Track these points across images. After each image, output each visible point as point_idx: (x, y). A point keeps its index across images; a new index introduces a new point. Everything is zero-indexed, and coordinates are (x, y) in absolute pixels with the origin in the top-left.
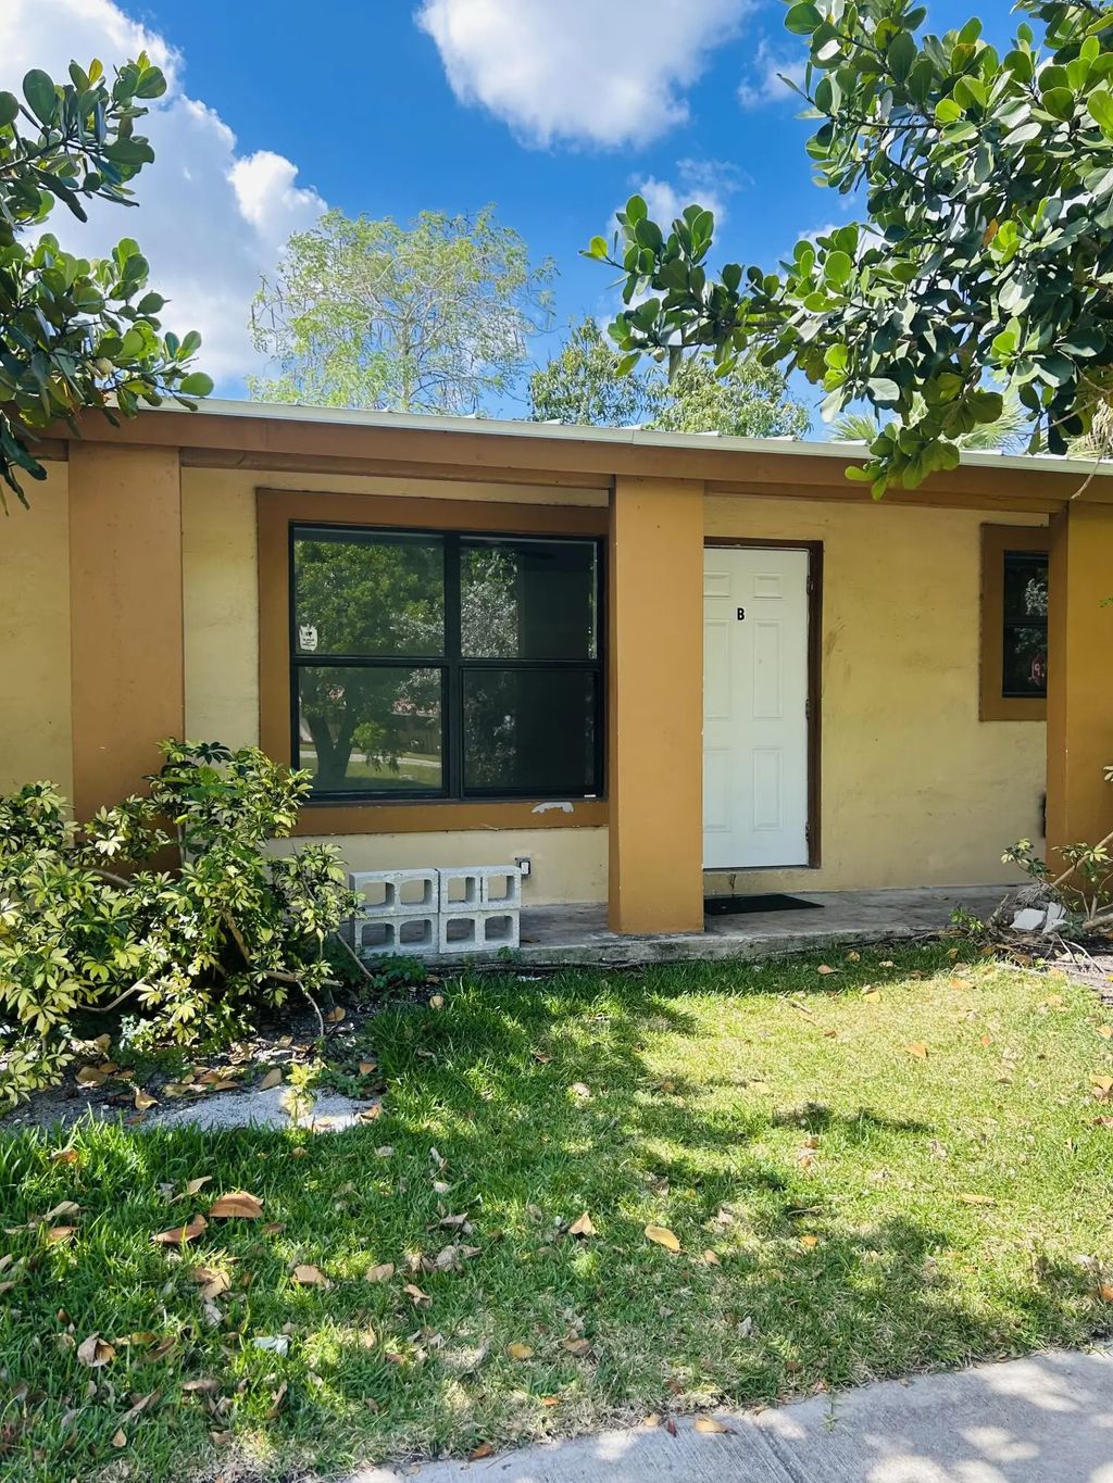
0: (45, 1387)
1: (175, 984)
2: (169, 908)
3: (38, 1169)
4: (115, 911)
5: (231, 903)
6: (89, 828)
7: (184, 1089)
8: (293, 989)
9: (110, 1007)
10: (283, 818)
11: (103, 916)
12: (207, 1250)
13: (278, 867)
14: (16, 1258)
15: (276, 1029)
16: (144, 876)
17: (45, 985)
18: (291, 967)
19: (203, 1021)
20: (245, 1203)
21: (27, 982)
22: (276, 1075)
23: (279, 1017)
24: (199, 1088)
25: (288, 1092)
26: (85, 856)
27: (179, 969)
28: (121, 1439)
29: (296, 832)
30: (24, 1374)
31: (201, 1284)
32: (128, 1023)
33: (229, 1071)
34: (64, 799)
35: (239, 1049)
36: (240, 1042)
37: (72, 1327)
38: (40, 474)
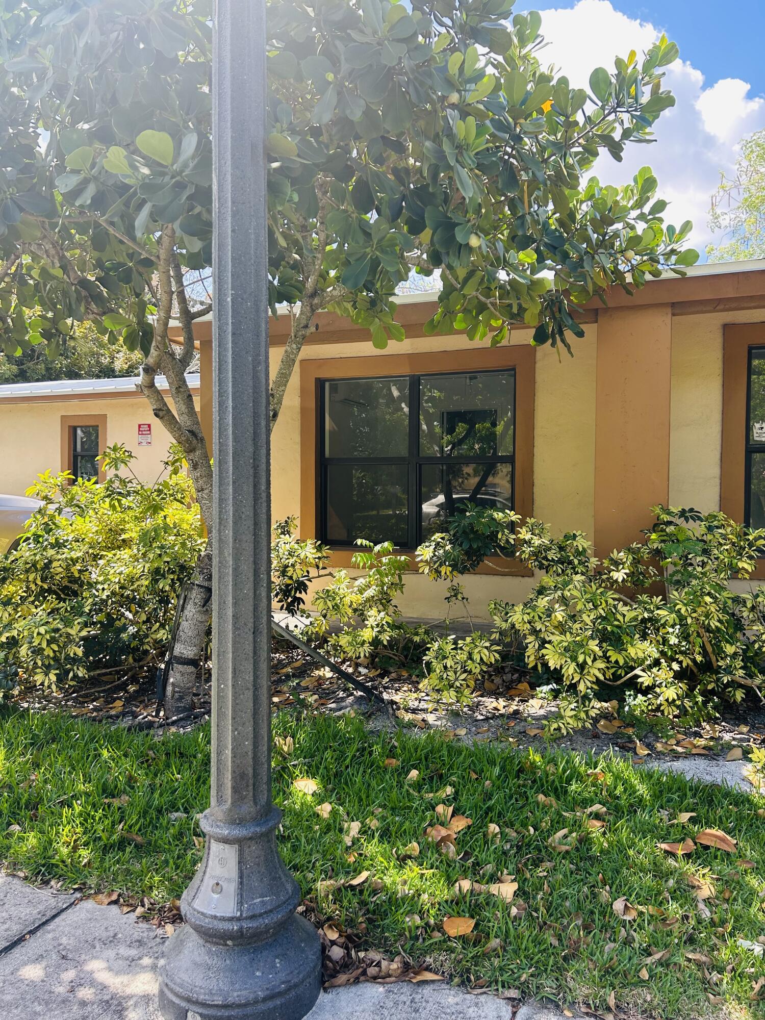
0: (593, 921)
1: (664, 674)
2: (662, 622)
3: (580, 778)
4: (627, 619)
5: (707, 622)
6: (606, 563)
7: (669, 748)
8: (749, 691)
9: (619, 682)
10: (745, 564)
11: (618, 620)
12: (697, 864)
13: (737, 600)
14: (571, 832)
15: (736, 719)
16: (645, 597)
17: (585, 662)
18: (751, 676)
19: (682, 702)
20: (723, 840)
21: (574, 659)
22: (738, 752)
23: (738, 711)
24: (680, 749)
25: (750, 766)
26: (603, 581)
27: (666, 664)
28: (644, 974)
29: (754, 576)
30: (579, 908)
31: (693, 887)
32: (630, 695)
33: (702, 742)
34: (590, 543)
35: (708, 727)
36: (708, 723)
37: (607, 888)
38: (580, 334)
